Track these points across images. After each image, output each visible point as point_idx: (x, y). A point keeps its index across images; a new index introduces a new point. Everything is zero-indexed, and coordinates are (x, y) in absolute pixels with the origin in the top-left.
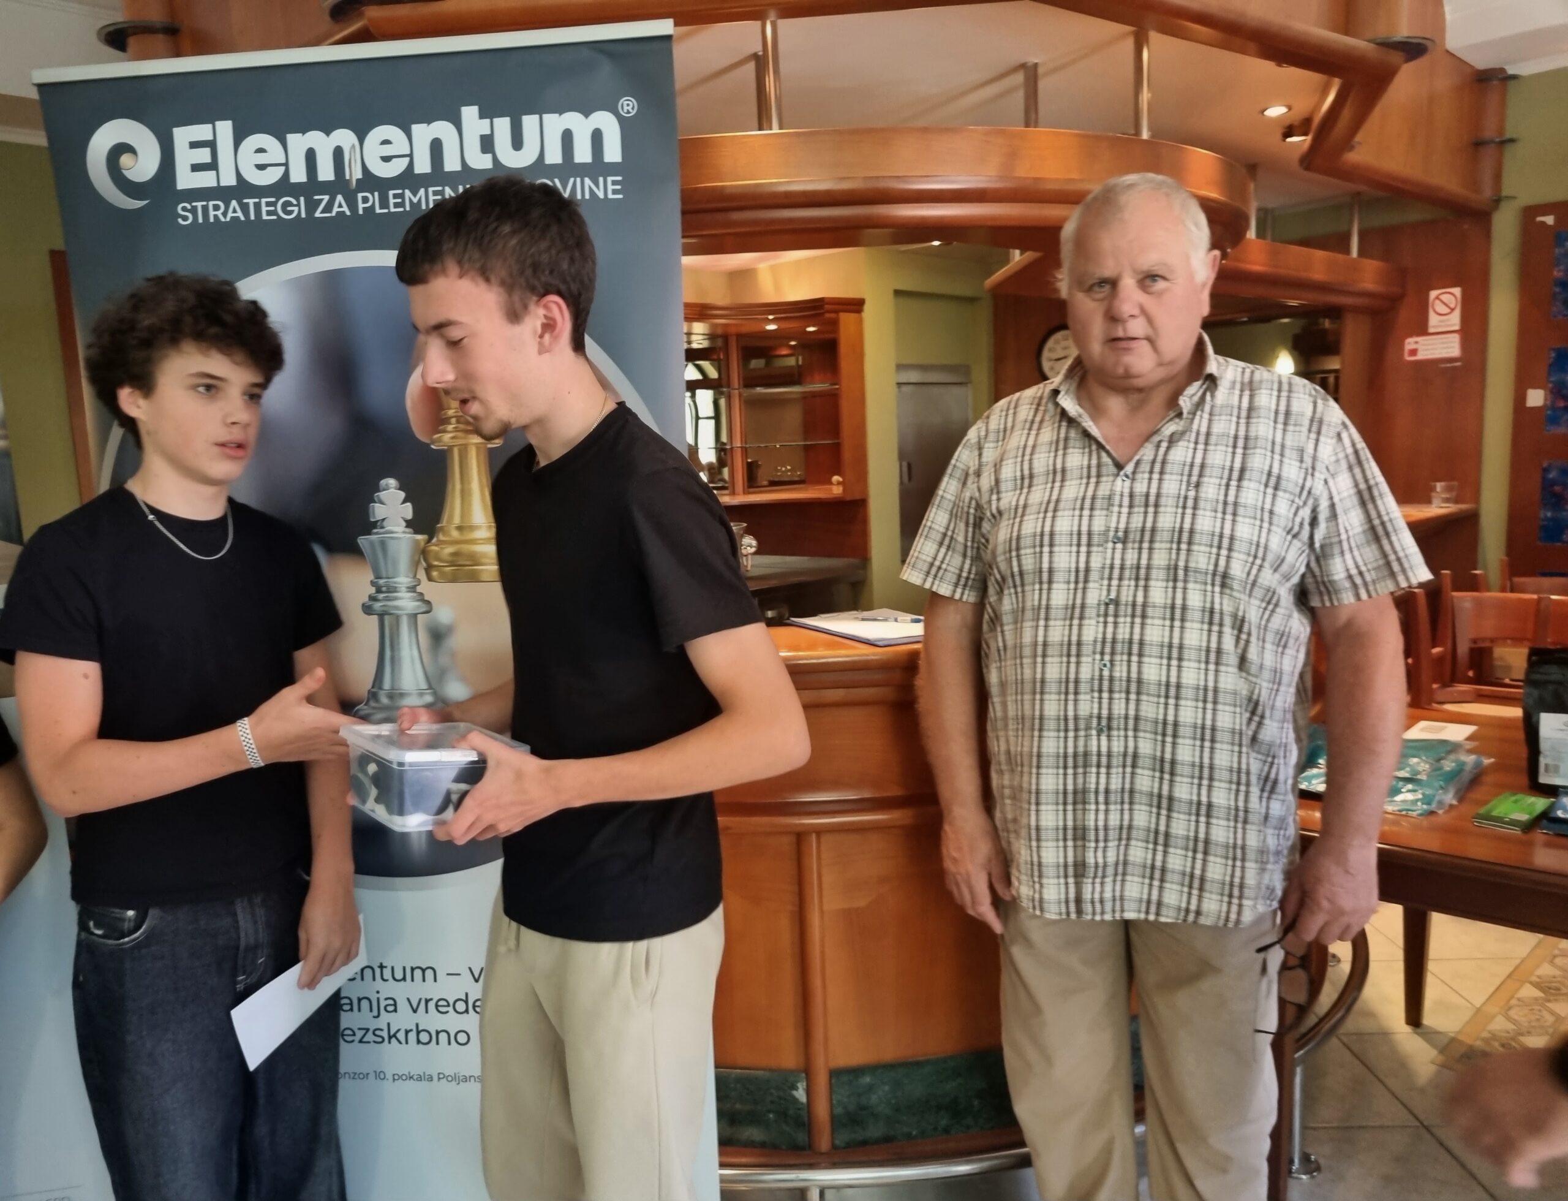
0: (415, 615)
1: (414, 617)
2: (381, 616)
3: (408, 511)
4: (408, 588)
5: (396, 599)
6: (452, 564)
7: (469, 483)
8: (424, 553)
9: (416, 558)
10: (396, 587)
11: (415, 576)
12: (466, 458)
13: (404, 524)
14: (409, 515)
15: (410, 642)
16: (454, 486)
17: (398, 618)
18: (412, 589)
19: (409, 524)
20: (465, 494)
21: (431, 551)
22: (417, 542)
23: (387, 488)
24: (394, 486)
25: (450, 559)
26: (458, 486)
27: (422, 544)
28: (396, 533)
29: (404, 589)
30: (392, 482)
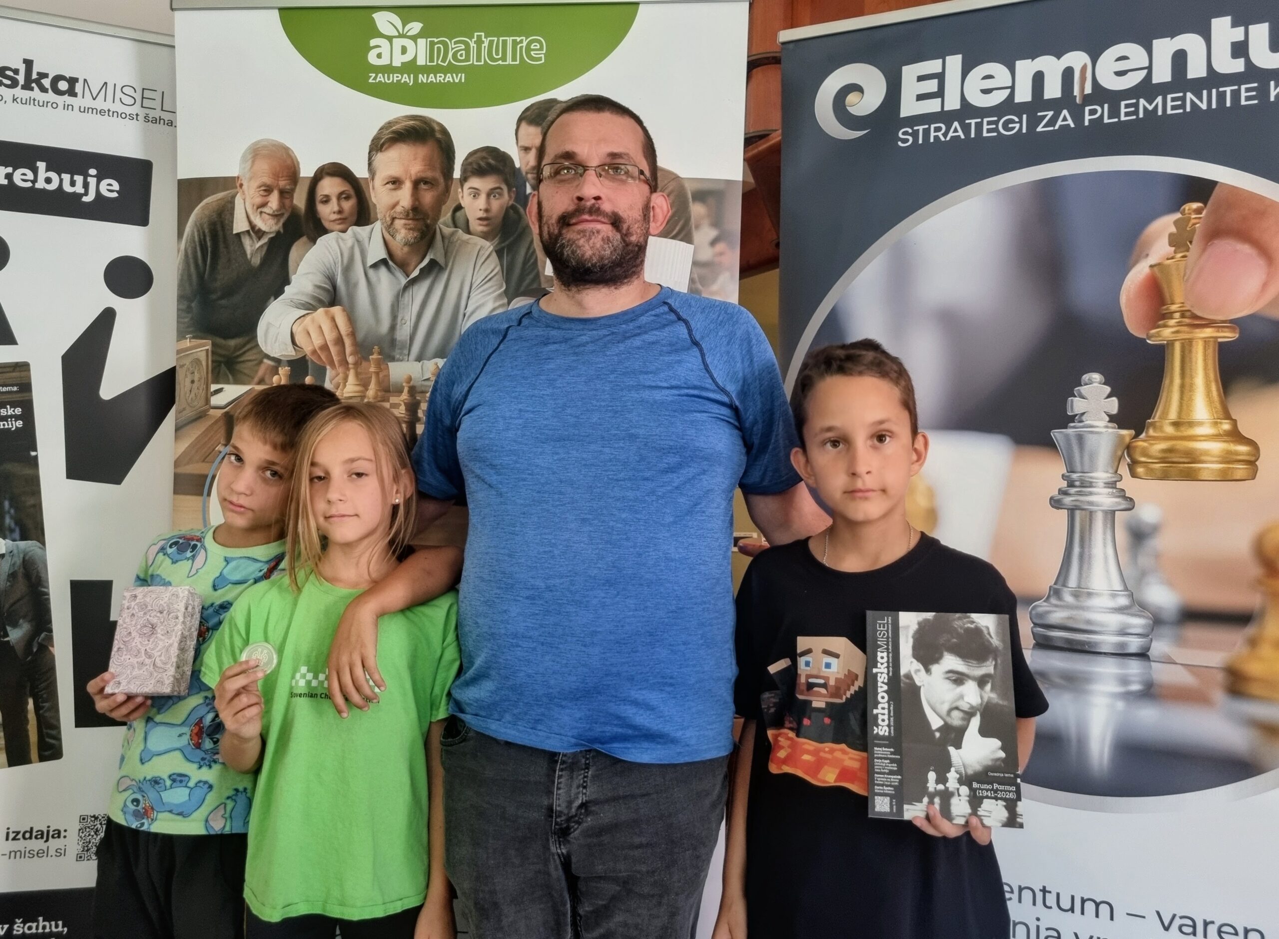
0: (1114, 511)
1: (1111, 514)
2: (1072, 511)
3: (1113, 405)
4: (1105, 483)
5: (1091, 494)
6: (1163, 460)
7: (1192, 377)
8: (1129, 448)
9: (1120, 453)
10: (1091, 483)
11: (1116, 472)
12: (1190, 351)
13: (1107, 419)
14: (1114, 410)
15: (1105, 539)
16: (1171, 382)
17: (1091, 513)
18: (1112, 485)
19: (1112, 418)
20: (1186, 389)
21: (1136, 447)
22: (1122, 437)
23: (1090, 382)
24: (1098, 380)
25: (1160, 455)
26: (1177, 381)
27: (1127, 440)
28: (1097, 427)
29: (1102, 485)
30: (1096, 377)
